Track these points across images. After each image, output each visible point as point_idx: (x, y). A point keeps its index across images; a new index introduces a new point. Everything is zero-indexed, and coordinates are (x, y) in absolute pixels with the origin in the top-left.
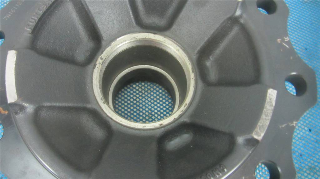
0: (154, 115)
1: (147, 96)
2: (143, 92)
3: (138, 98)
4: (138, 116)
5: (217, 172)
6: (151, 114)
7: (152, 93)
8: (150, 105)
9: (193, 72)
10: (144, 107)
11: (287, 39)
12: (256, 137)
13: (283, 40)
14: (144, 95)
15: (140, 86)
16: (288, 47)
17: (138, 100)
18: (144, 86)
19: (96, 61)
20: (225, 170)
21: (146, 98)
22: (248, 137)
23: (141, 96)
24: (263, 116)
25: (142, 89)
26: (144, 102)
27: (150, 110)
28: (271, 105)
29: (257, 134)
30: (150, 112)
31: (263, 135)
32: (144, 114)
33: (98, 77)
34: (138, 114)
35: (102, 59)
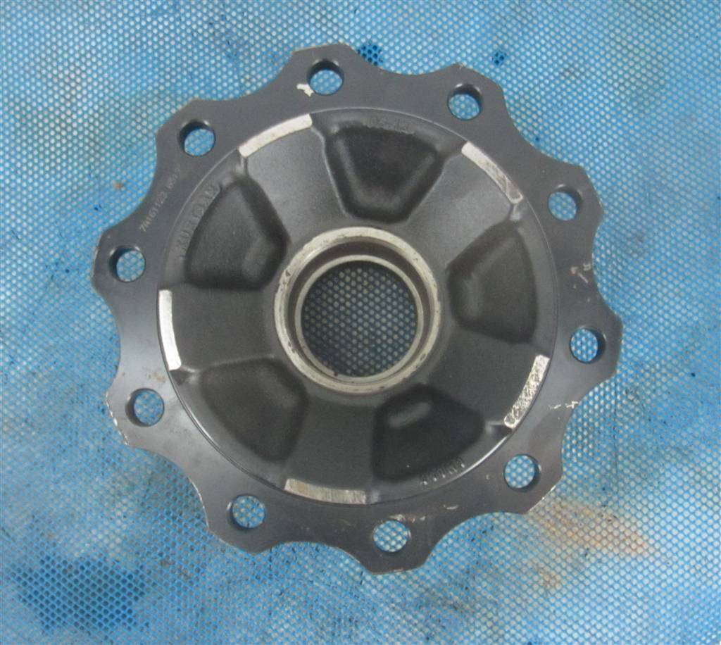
0: (380, 337)
1: (367, 296)
2: (360, 287)
3: (349, 300)
4: (348, 337)
5: (451, 467)
6: (373, 334)
7: (377, 291)
8: (373, 316)
9: (439, 299)
10: (360, 320)
11: (587, 267)
12: (507, 424)
13: (581, 268)
14: (360, 295)
15: (353, 274)
16: (586, 281)
17: (348, 304)
18: (361, 275)
19: (279, 279)
20: (463, 466)
21: (366, 300)
22: (498, 423)
23: (356, 296)
24: (523, 396)
25: (358, 283)
26: (361, 308)
27: (373, 325)
28: (537, 380)
29: (509, 420)
30: (372, 329)
31: (517, 421)
32: (359, 333)
33: (283, 307)
34: (349, 334)
35: (288, 274)
